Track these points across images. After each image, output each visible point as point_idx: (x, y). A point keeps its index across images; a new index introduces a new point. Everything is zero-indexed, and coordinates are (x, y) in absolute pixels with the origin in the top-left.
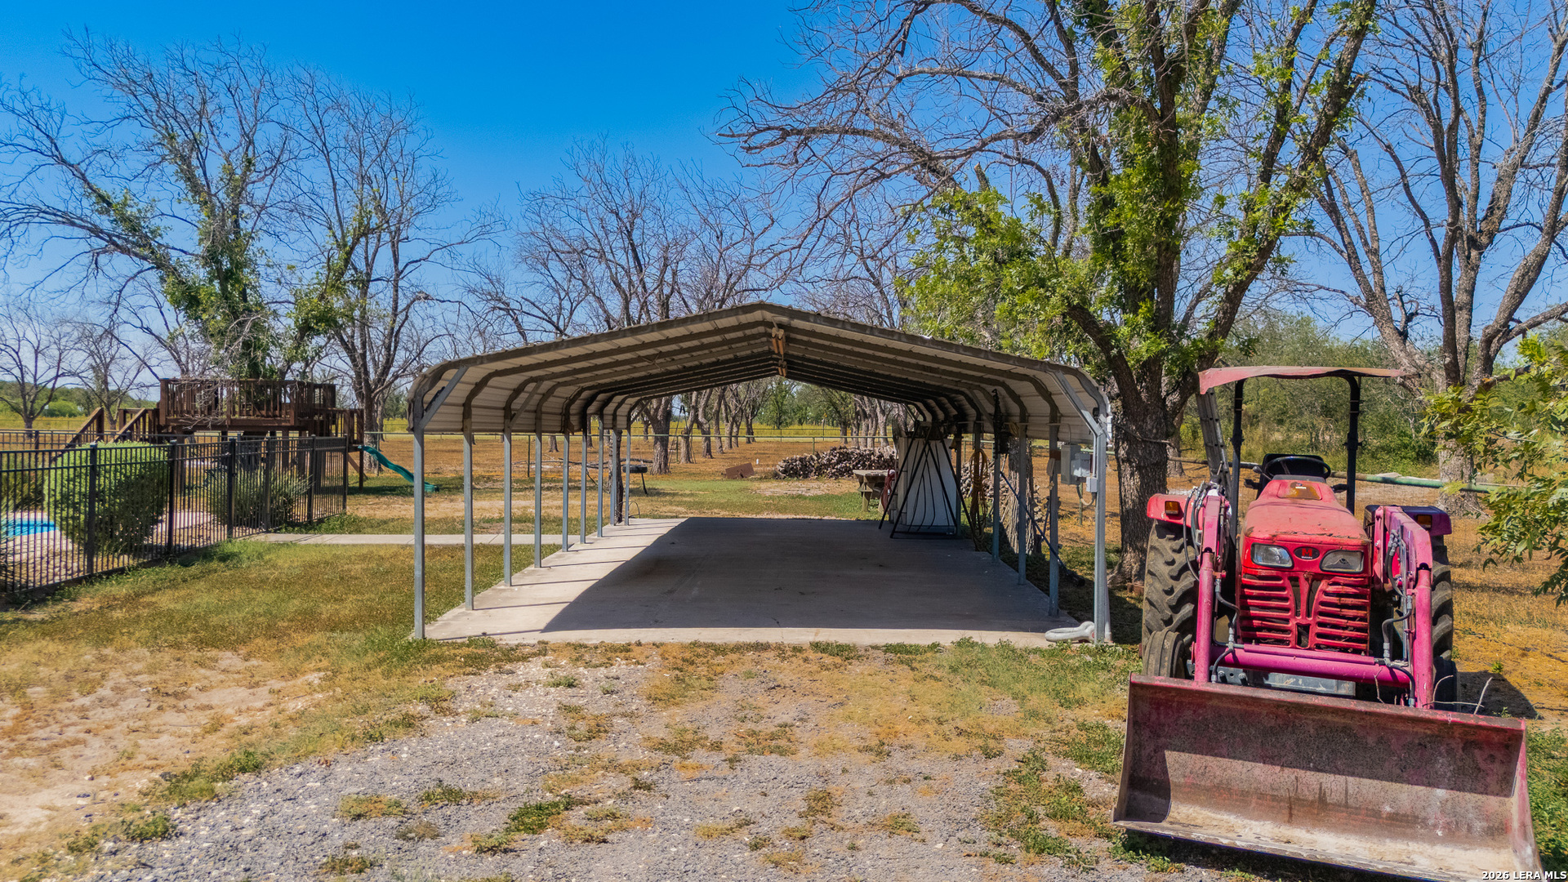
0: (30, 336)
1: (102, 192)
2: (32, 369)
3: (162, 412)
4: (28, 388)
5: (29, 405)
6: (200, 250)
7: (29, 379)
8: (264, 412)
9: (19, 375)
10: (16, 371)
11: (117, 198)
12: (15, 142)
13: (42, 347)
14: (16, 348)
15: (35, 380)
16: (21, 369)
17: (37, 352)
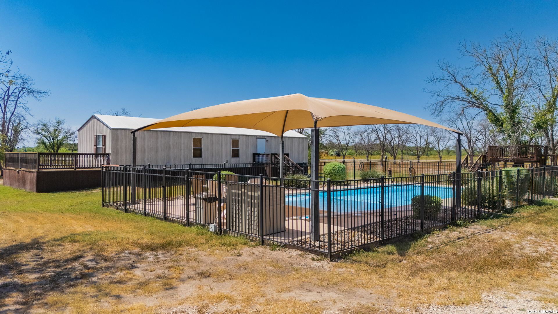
0: (419, 132)
1: (468, 89)
2: (419, 142)
3: (488, 155)
4: (418, 147)
5: (418, 153)
6: (504, 104)
7: (419, 145)
8: (524, 156)
9: (416, 144)
10: (415, 143)
11: (473, 91)
12: (444, 78)
13: (422, 135)
14: (415, 136)
15: (420, 146)
16: (417, 142)
17: (420, 137)
